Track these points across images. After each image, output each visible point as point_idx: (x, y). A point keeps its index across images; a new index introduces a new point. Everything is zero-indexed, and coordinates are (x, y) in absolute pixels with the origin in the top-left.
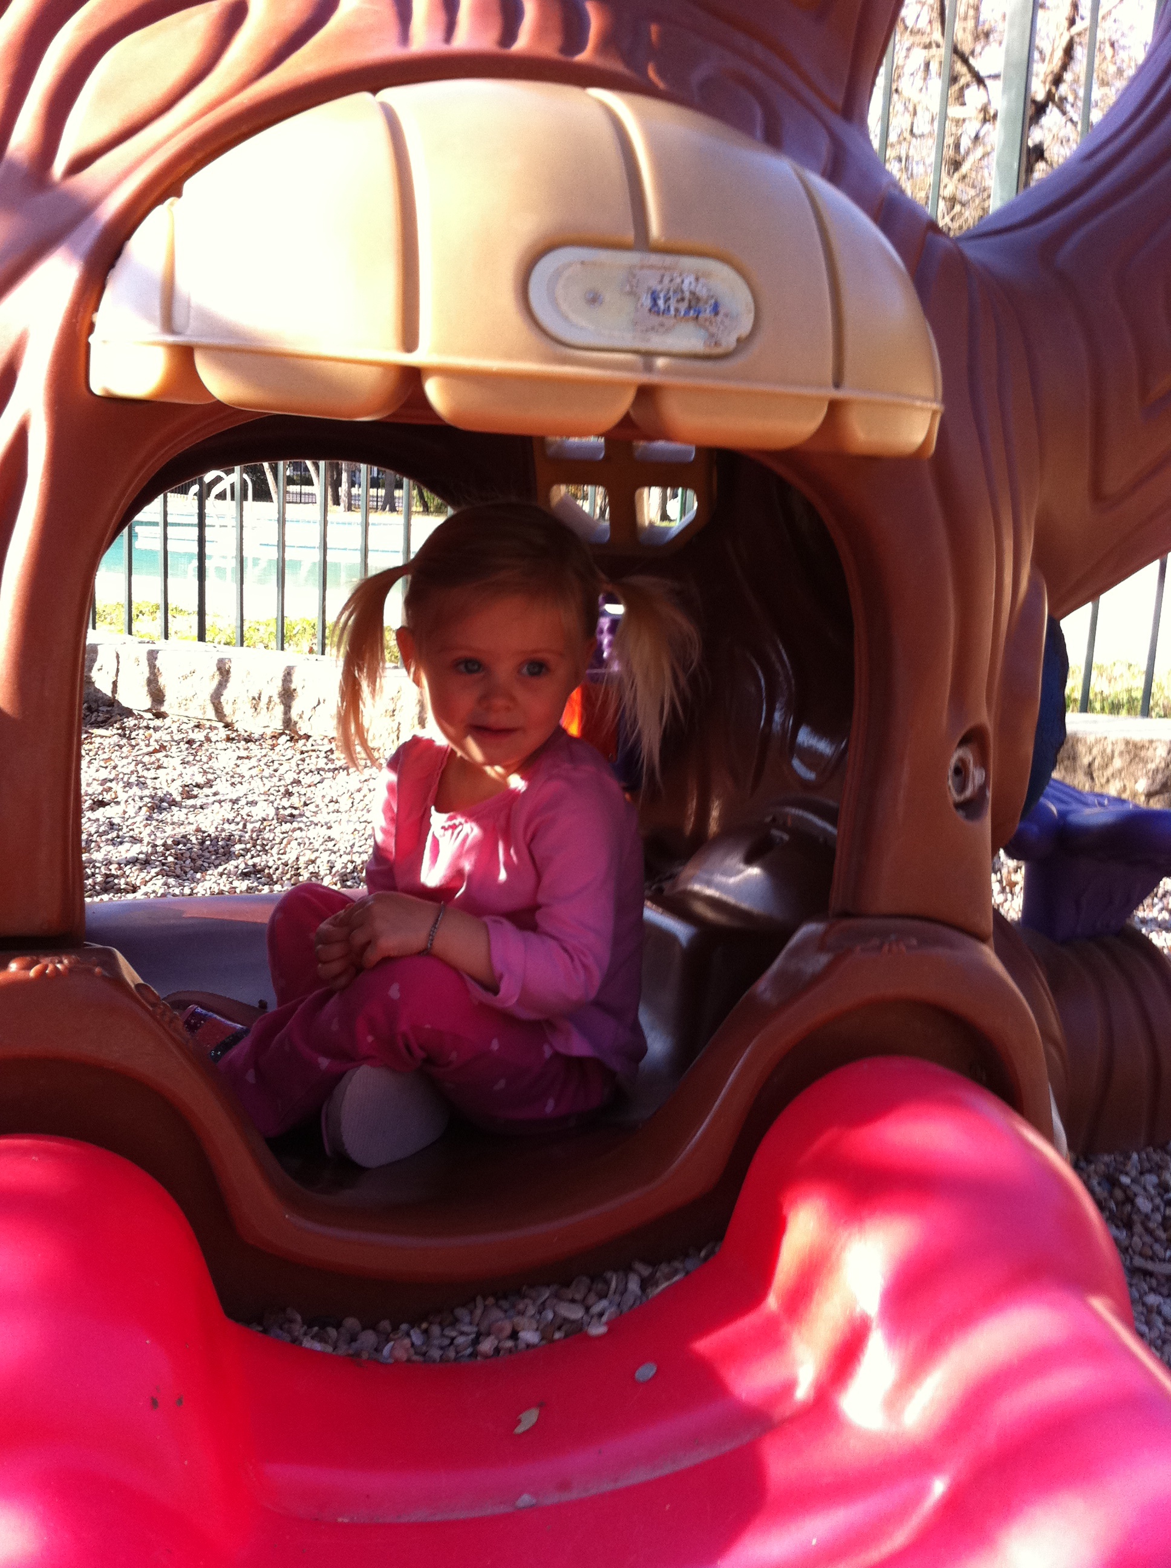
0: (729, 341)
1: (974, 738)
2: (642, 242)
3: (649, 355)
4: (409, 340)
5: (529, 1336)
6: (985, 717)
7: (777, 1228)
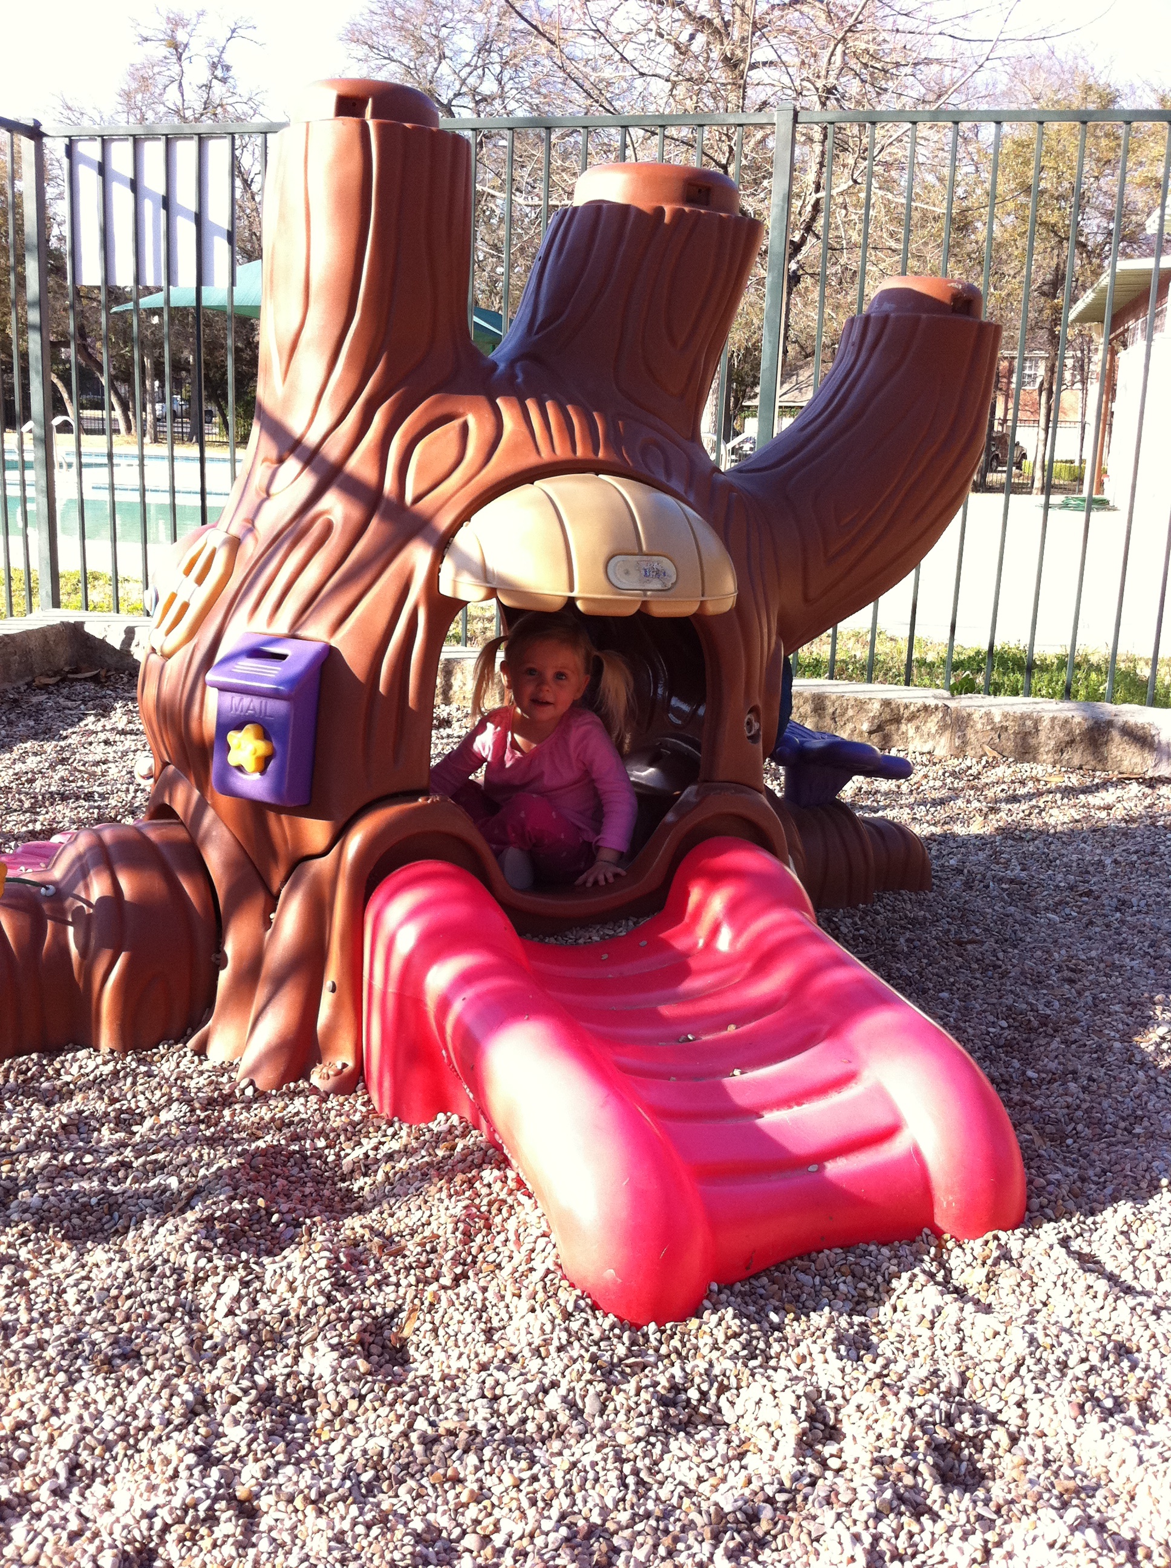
0: (669, 585)
1: (754, 710)
2: (641, 553)
3: (645, 590)
4: (572, 589)
5: (596, 938)
6: (758, 702)
7: (687, 895)
